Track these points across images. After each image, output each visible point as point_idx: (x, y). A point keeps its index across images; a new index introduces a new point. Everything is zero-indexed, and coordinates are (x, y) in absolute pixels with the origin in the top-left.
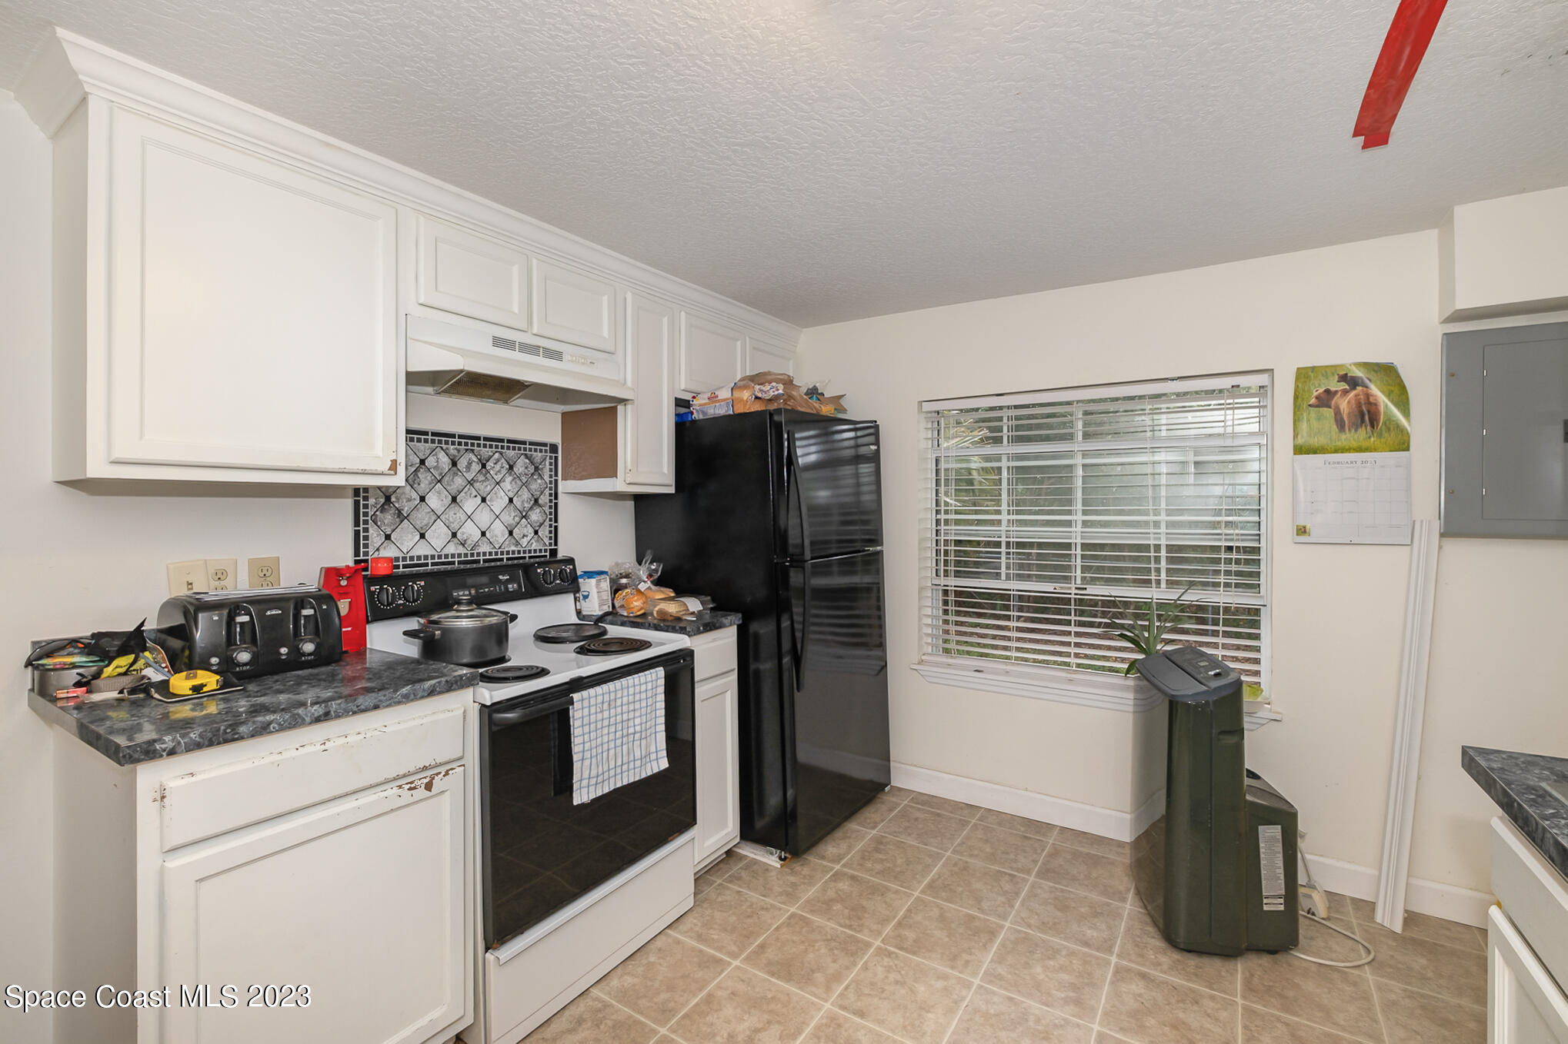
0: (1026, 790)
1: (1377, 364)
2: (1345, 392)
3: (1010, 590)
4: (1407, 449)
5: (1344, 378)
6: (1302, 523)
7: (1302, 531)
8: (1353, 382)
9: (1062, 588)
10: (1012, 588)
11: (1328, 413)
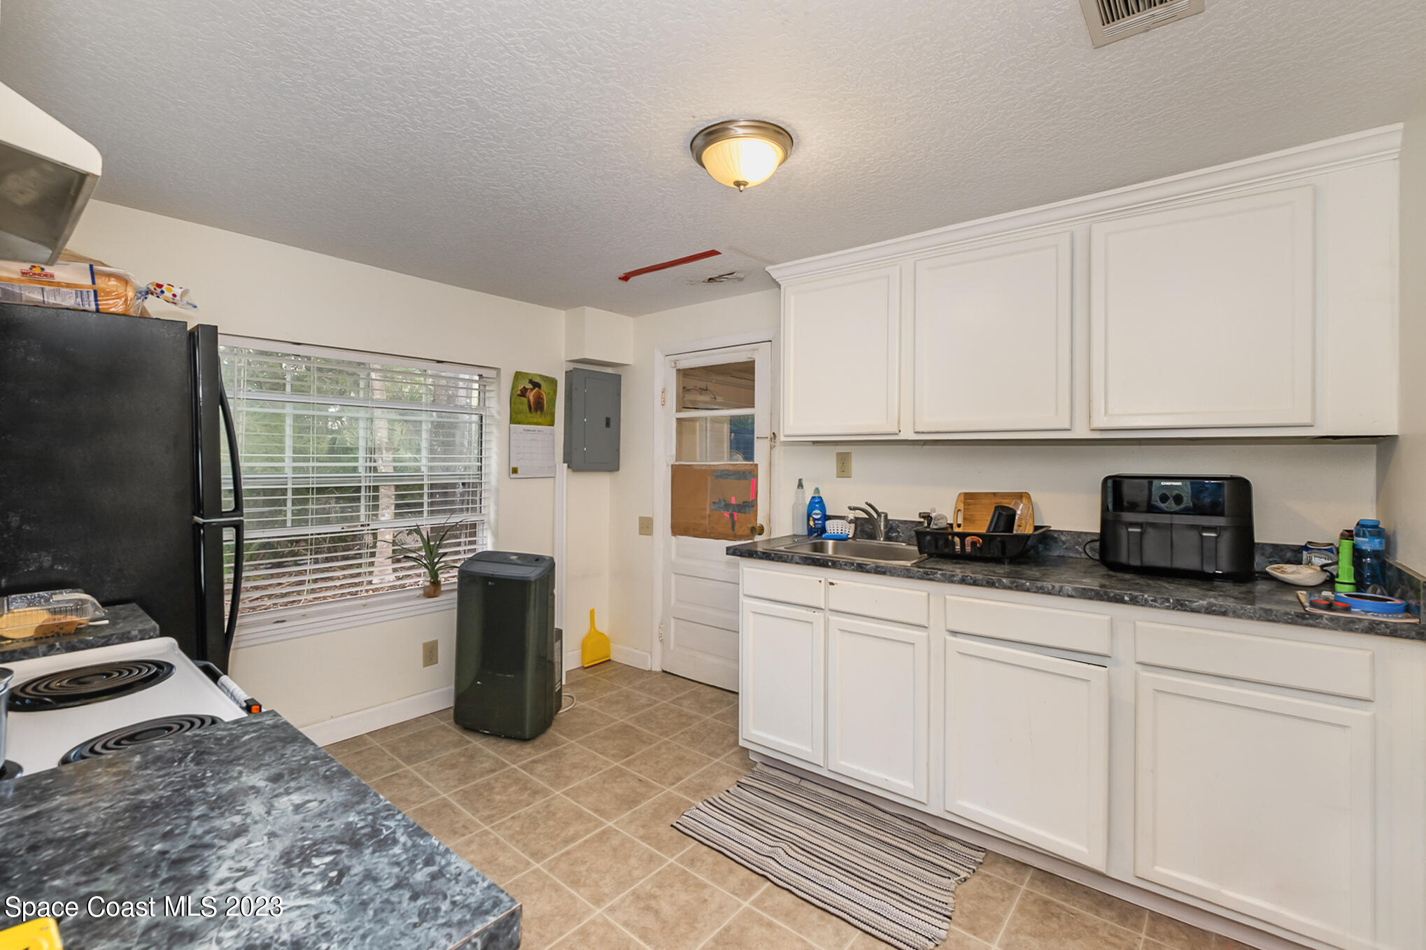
0: (332, 717)
1: (547, 377)
2: (532, 390)
3: (308, 535)
4: (553, 425)
5: (531, 382)
6: (513, 465)
7: (515, 471)
8: (536, 385)
9: (349, 527)
10: (309, 533)
11: (525, 400)
